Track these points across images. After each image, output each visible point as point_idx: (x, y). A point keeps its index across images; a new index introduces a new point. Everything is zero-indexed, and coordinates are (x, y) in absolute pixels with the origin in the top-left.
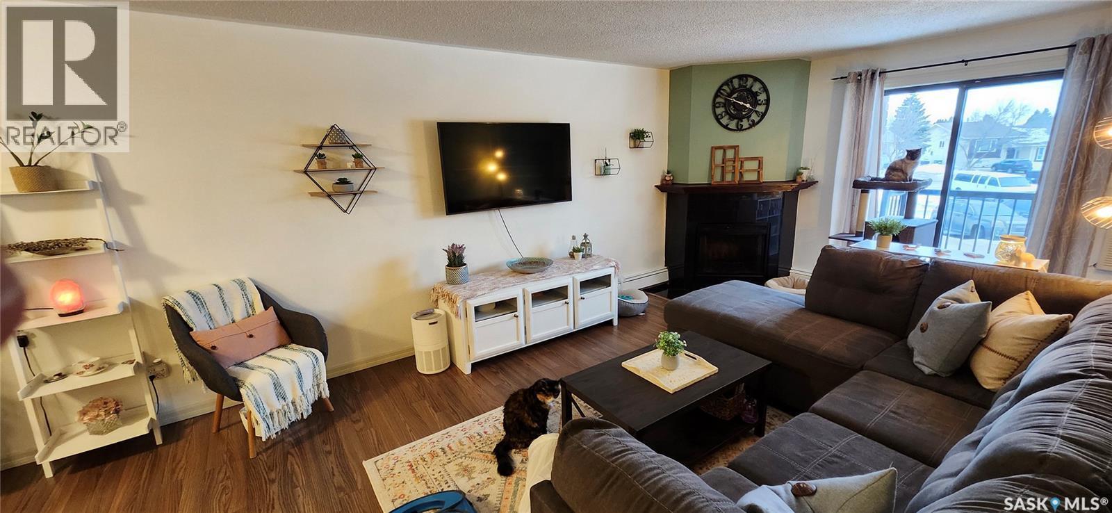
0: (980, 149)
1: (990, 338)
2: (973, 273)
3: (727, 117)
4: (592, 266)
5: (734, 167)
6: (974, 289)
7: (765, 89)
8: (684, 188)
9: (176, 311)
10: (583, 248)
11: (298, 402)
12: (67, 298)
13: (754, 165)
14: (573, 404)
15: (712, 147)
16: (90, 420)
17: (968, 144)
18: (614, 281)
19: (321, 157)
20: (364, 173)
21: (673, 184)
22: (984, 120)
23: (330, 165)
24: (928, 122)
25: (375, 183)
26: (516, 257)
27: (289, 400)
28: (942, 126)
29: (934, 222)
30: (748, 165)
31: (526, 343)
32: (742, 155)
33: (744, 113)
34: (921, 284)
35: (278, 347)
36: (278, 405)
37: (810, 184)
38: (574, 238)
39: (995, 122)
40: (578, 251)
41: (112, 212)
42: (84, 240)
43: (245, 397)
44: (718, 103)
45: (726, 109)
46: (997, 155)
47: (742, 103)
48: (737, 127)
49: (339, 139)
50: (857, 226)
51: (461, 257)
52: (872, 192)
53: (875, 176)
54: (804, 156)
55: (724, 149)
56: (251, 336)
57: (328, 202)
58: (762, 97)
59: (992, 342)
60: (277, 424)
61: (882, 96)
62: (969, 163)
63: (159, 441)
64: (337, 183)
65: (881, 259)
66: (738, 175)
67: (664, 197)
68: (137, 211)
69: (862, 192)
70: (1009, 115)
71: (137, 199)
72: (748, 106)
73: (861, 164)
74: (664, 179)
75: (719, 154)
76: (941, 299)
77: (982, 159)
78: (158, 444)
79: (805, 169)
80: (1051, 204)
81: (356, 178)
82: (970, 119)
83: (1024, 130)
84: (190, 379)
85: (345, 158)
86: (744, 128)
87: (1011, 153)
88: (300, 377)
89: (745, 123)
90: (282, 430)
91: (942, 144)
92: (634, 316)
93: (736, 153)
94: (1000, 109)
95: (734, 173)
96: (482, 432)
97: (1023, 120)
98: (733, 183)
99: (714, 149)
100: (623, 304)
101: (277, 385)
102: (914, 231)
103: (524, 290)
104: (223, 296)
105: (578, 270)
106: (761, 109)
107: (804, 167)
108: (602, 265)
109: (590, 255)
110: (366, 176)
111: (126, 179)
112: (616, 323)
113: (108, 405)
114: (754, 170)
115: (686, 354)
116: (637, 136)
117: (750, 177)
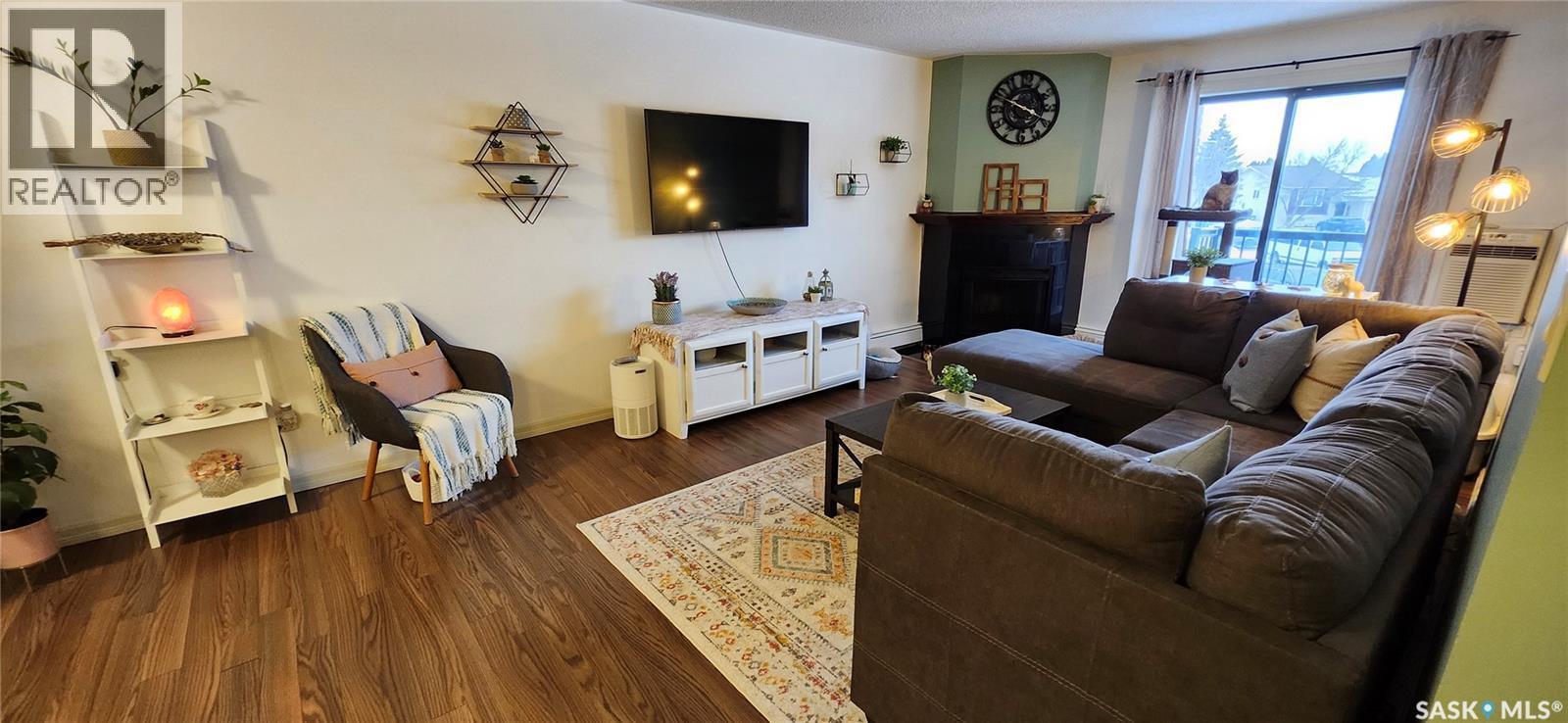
0: (1303, 202)
1: (1313, 368)
2: (1298, 302)
3: (1006, 125)
4: (836, 309)
5: (1012, 191)
6: (1299, 318)
7: (1055, 92)
8: (948, 217)
9: (320, 336)
10: (822, 287)
11: (482, 456)
12: (174, 313)
13: (1037, 190)
14: (840, 447)
15: (985, 165)
16: (206, 476)
17: (1289, 195)
18: (863, 330)
19: (496, 145)
20: (549, 172)
21: (933, 212)
22: (1309, 163)
23: (507, 158)
24: (1240, 163)
25: (566, 186)
26: (737, 297)
27: (473, 453)
28: (1258, 169)
29: (1253, 262)
30: (1029, 190)
31: (755, 404)
32: (1022, 176)
33: (1026, 122)
34: (1239, 319)
35: (449, 391)
36: (460, 457)
37: (1104, 217)
38: (810, 275)
39: (1323, 167)
40: (817, 291)
41: (229, 200)
42: (197, 237)
43: (423, 444)
44: (995, 107)
45: (1004, 115)
46: (1323, 211)
47: (1024, 108)
48: (1018, 139)
49: (521, 122)
50: (1161, 269)
51: (672, 290)
52: (1181, 224)
53: (1185, 206)
54: (1098, 181)
55: (1000, 167)
56: (416, 374)
57: (501, 207)
58: (1050, 101)
59: (1317, 372)
60: (458, 483)
61: (1197, 104)
62: (1289, 219)
63: (293, 508)
64: (516, 182)
65: (1196, 292)
66: (1016, 201)
67: (920, 229)
68: (260, 202)
69: (1170, 224)
70: (1340, 157)
71: (261, 187)
72: (1032, 112)
73: (1168, 192)
74: (921, 207)
75: (993, 174)
76: (1263, 330)
77: (1305, 216)
78: (292, 512)
79: (1100, 197)
80: (1384, 236)
81: (541, 177)
82: (1293, 161)
83: (1357, 179)
84: (332, 429)
85: (528, 150)
86: (1026, 140)
87: (1341, 208)
88: (485, 425)
89: (1028, 135)
90: (464, 492)
91: (1256, 195)
92: (884, 379)
93: (1015, 174)
94: (1329, 150)
95: (1011, 199)
96: (719, 495)
97: (1356, 167)
98: (1010, 212)
99: (987, 167)
100: (872, 363)
101: (459, 433)
102: (1229, 270)
103: (754, 334)
104: (374, 323)
105: (821, 313)
106: (1048, 116)
107: (1098, 194)
108: (849, 308)
109: (831, 299)
110: (551, 175)
111: (248, 159)
112: (862, 386)
113: (227, 458)
114: (1036, 197)
115: (972, 397)
116: (890, 146)
117: (1031, 205)
